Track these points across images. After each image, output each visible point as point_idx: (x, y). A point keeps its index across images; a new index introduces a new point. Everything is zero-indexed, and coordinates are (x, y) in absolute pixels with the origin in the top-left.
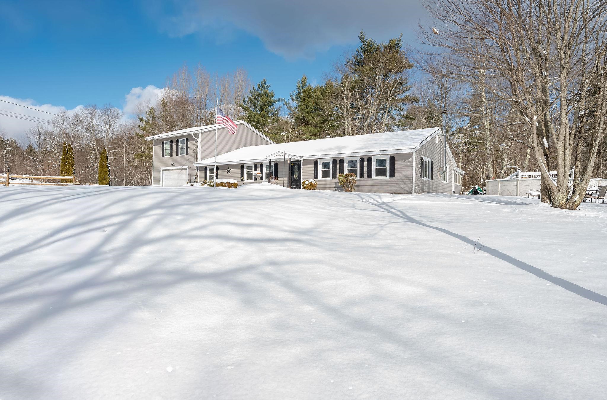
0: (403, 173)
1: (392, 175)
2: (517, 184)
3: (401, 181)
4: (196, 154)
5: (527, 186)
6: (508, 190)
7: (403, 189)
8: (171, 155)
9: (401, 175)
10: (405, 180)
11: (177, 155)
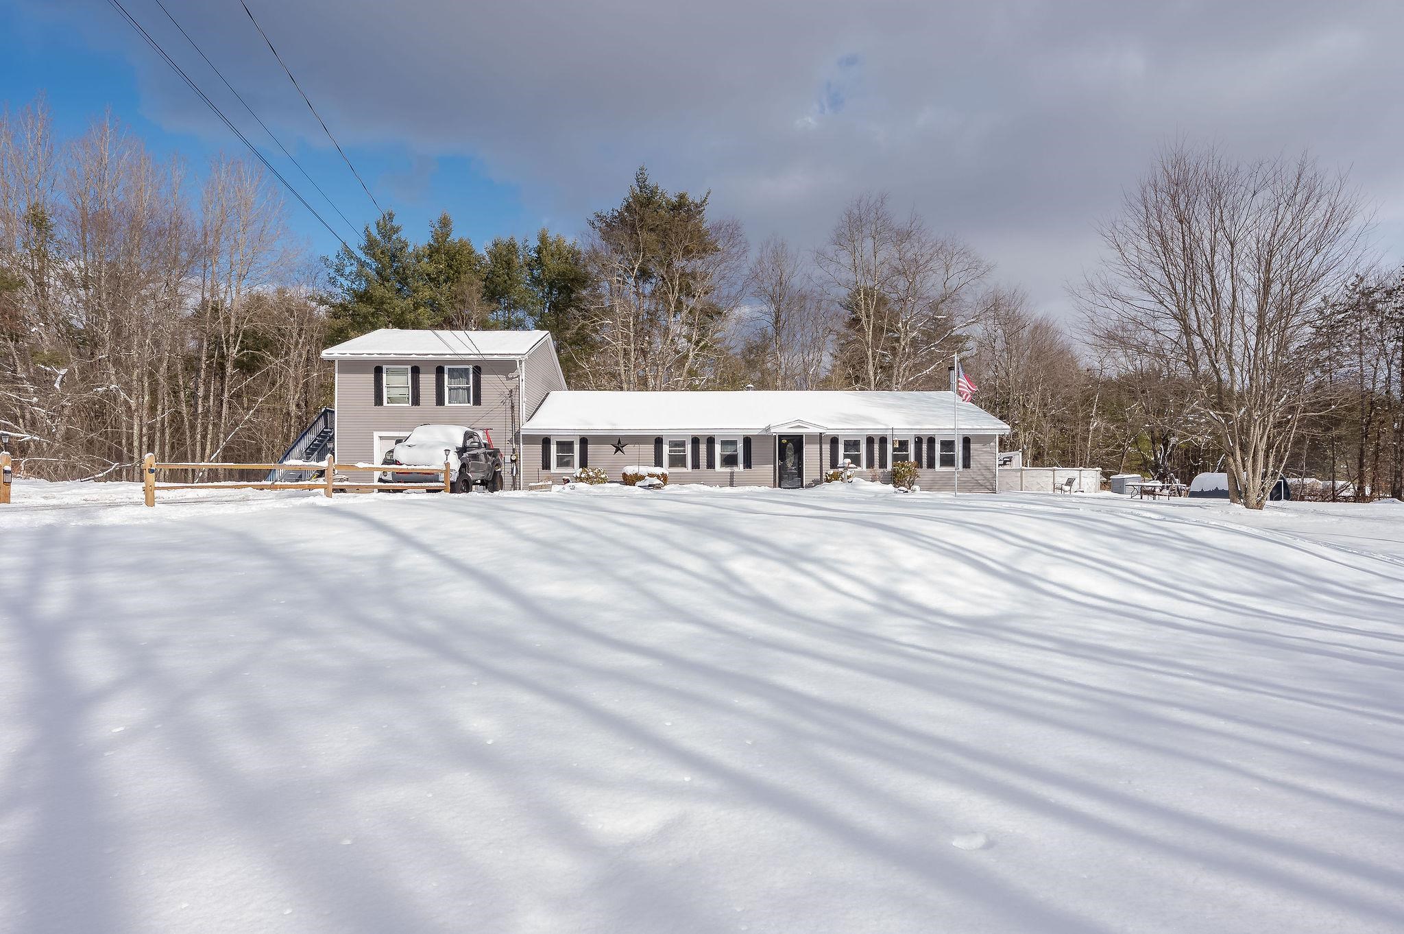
0: (982, 463)
1: (966, 465)
2: (1021, 474)
3: (979, 473)
4: (513, 407)
5: (1034, 478)
6: (1007, 483)
7: (982, 486)
8: (416, 401)
9: (979, 466)
10: (985, 474)
11: (440, 401)
